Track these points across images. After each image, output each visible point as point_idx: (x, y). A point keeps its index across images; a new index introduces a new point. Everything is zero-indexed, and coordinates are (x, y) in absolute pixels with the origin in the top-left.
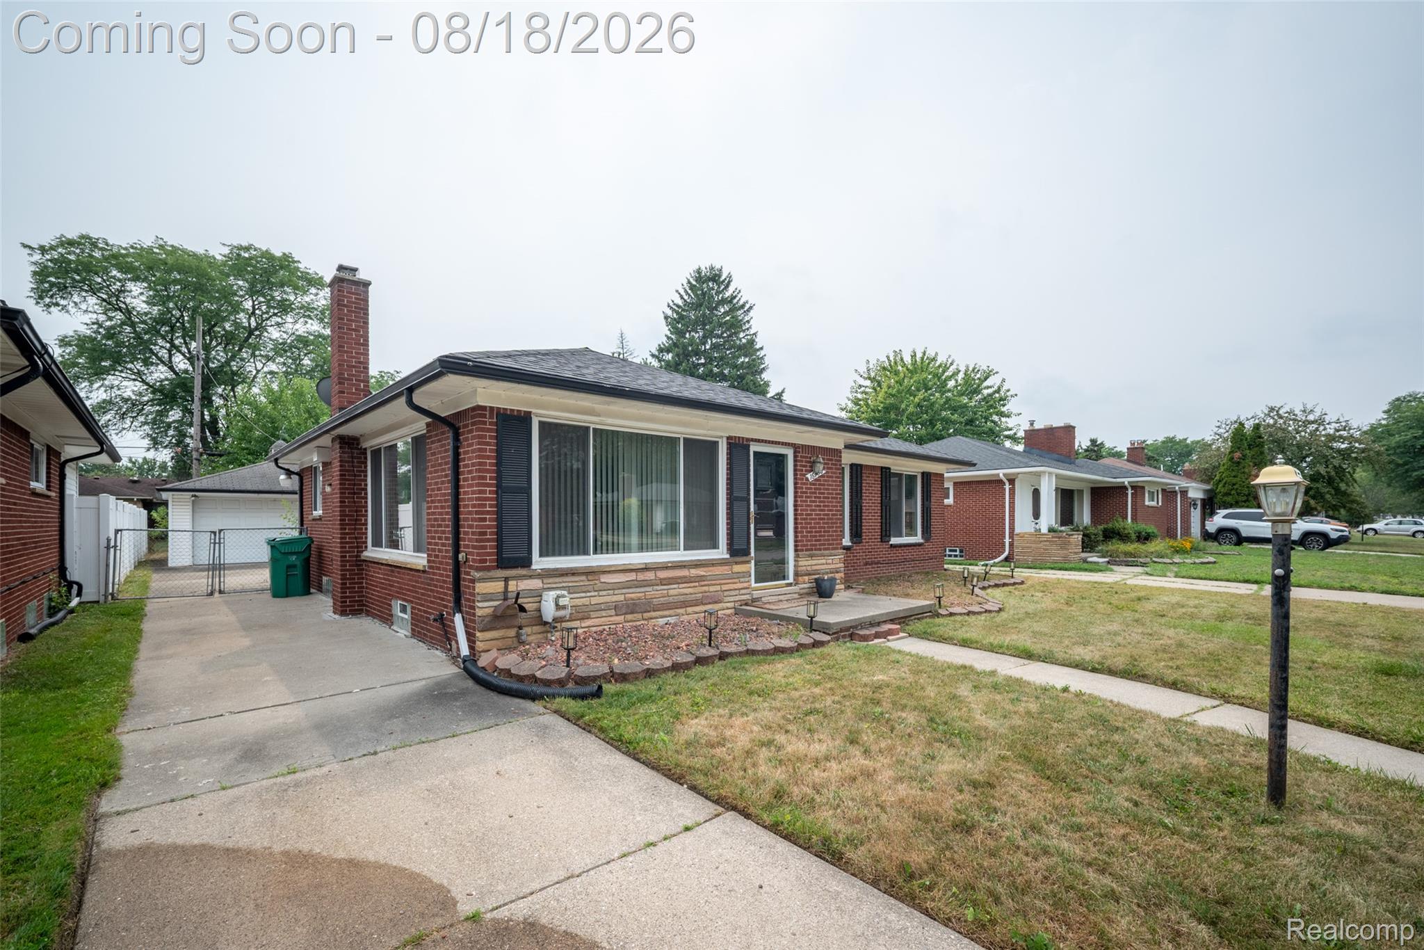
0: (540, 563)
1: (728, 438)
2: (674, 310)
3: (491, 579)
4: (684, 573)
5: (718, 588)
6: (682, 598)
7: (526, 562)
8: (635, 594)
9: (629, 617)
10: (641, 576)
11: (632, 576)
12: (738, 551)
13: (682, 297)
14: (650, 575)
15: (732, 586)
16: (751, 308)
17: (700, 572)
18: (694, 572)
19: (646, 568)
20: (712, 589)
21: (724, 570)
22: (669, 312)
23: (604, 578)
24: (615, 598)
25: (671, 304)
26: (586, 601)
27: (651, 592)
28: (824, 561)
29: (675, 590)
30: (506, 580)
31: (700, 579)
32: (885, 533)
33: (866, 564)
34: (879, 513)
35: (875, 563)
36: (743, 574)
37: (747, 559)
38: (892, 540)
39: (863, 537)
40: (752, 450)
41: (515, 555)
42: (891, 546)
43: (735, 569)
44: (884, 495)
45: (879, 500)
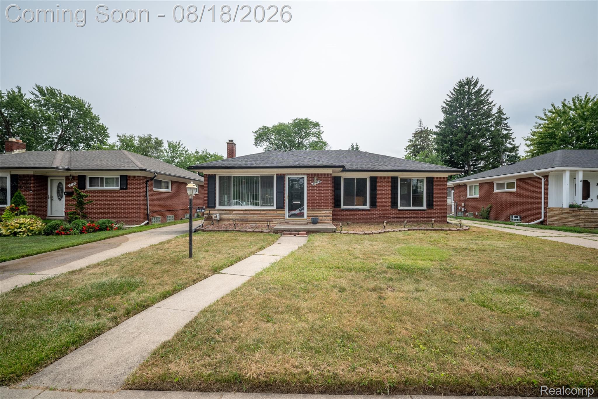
0: (218, 207)
1: (277, 174)
2: (446, 103)
3: (207, 210)
4: (259, 212)
5: (272, 217)
6: (258, 219)
7: (214, 207)
8: (243, 217)
9: (241, 222)
10: (245, 212)
11: (242, 212)
12: (280, 206)
13: (450, 97)
14: (248, 212)
15: (276, 217)
16: (491, 92)
17: (265, 212)
18: (262, 212)
19: (246, 210)
20: (269, 217)
21: (274, 212)
22: (445, 105)
23: (234, 212)
24: (237, 217)
25: (445, 101)
26: (229, 217)
27: (247, 217)
28: (321, 212)
29: (256, 217)
30: (210, 211)
31: (265, 214)
32: (394, 204)
33: (380, 217)
34: (390, 196)
35: (386, 217)
36: (282, 214)
37: (283, 210)
38: (400, 208)
39: (378, 205)
40: (287, 177)
41: (211, 205)
42: (399, 210)
43: (278, 212)
44: (394, 188)
45: (390, 191)
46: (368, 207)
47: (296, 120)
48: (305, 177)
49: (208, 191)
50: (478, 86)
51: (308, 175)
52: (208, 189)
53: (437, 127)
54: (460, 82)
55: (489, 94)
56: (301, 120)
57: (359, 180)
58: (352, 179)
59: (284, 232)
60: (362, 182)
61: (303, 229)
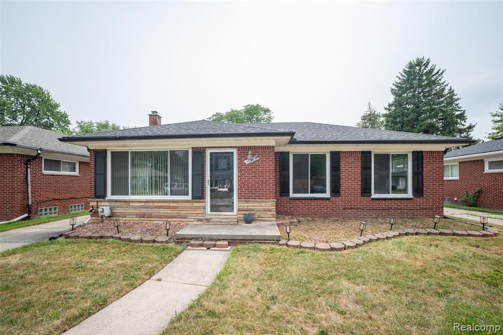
0: (109, 196)
1: (193, 148)
2: (395, 85)
3: (94, 201)
4: (167, 204)
5: (185, 212)
6: (165, 214)
7: (104, 196)
8: (144, 211)
9: (141, 219)
10: (147, 204)
11: (143, 204)
12: (198, 196)
13: (400, 78)
14: (151, 204)
15: (192, 212)
16: (443, 72)
17: (175, 205)
18: (171, 204)
19: (148, 202)
20: (181, 212)
21: (189, 205)
22: (394, 87)
23: (131, 204)
24: (136, 211)
25: (395, 83)
26: (125, 211)
27: (150, 211)
28: (259, 205)
29: (162, 211)
30: (98, 202)
31: (175, 208)
32: (366, 190)
33: (345, 209)
34: (359, 179)
35: (355, 209)
36: (200, 208)
37: (201, 200)
38: (374, 196)
39: (342, 193)
40: (208, 152)
41: (100, 195)
42: (373, 199)
43: (195, 204)
44: (366, 168)
45: (359, 171)
46: (327, 195)
47: (248, 106)
48: (235, 151)
49: (95, 173)
50: (430, 66)
51: (239, 148)
52: (95, 171)
53: (386, 109)
54: (410, 63)
55: (442, 74)
56: (253, 106)
57: (314, 157)
58: (305, 156)
59: (192, 242)
60: (318, 160)
61: (225, 236)
